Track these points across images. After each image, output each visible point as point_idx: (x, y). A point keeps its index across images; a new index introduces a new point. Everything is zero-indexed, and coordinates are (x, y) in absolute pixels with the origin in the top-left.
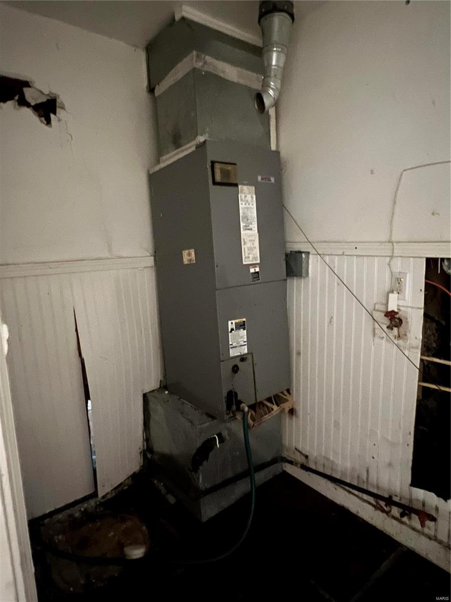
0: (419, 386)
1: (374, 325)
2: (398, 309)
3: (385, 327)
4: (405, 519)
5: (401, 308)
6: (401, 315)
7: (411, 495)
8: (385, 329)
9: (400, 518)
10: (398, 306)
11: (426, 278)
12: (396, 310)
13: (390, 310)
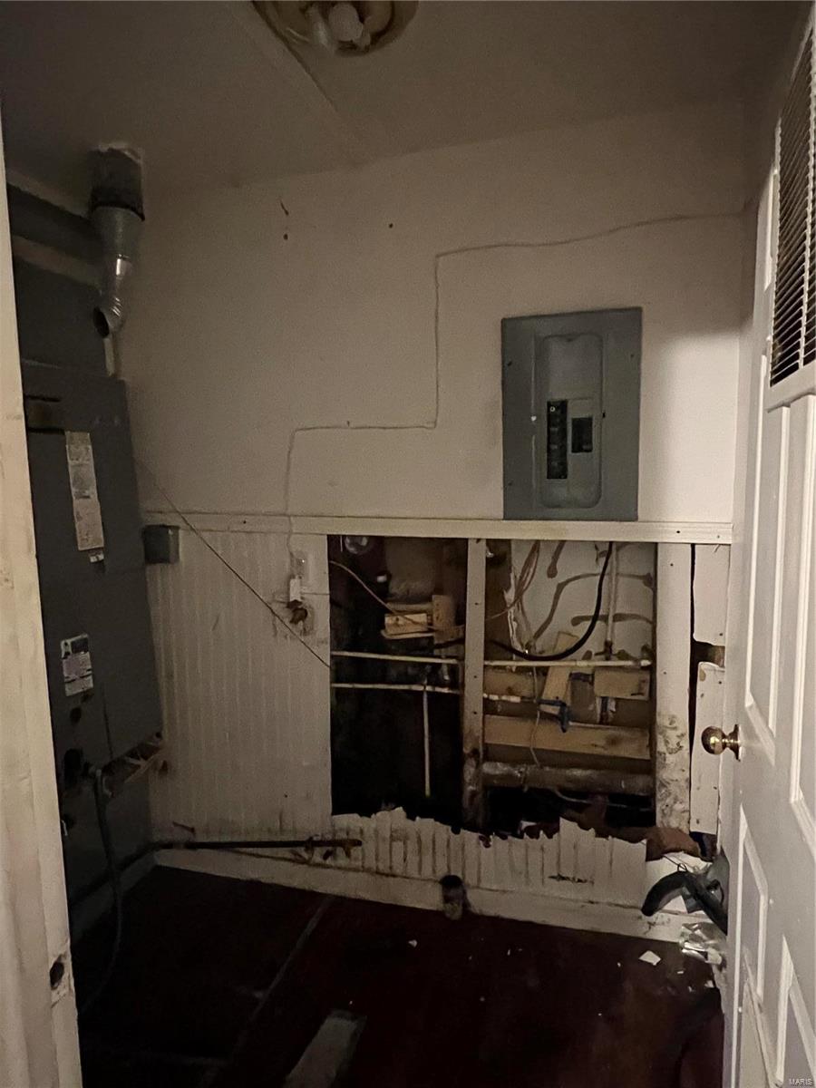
0: (331, 688)
1: (274, 620)
2: (302, 598)
3: (287, 621)
4: (329, 861)
5: (305, 596)
6: (306, 603)
7: (333, 826)
8: (288, 624)
9: (323, 862)
10: (301, 593)
11: (329, 558)
12: (300, 600)
13: (291, 600)
